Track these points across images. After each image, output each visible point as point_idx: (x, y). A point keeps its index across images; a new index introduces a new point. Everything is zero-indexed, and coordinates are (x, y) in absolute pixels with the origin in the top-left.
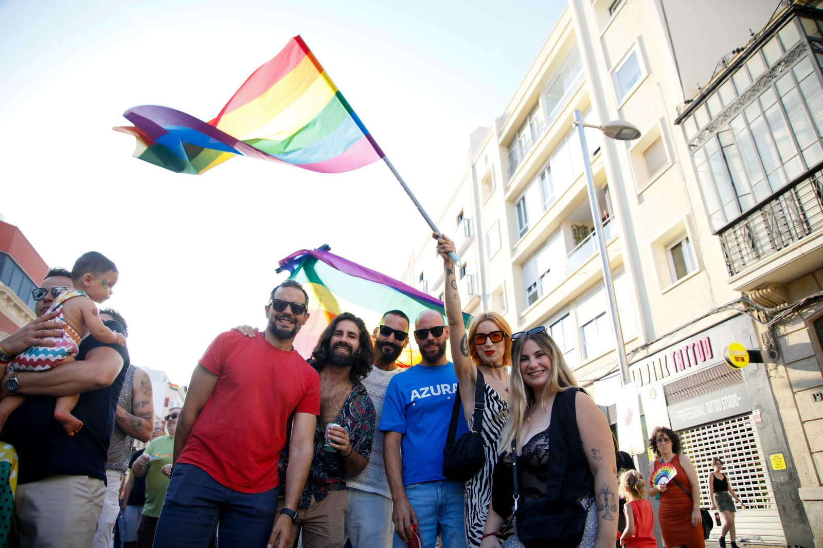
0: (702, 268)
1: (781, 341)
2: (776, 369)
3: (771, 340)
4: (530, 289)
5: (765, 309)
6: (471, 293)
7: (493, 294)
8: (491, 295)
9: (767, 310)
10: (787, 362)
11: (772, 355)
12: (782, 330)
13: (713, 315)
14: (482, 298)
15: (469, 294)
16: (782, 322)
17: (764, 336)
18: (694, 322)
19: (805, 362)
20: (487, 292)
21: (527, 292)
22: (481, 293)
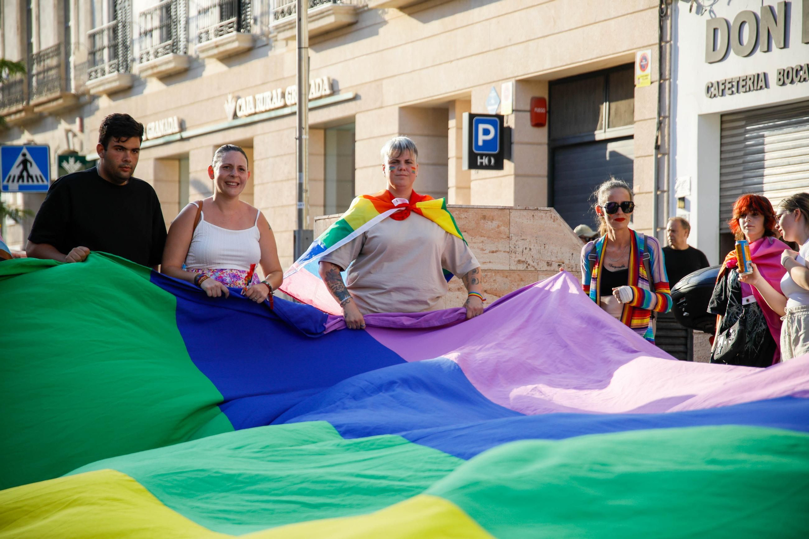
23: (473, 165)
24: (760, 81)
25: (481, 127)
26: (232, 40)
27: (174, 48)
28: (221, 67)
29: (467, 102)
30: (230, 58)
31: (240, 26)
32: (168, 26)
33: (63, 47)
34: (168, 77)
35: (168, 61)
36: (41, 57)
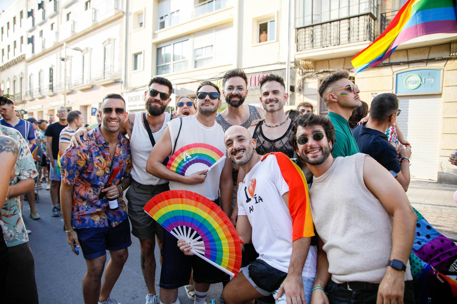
0: (278, 40)
1: (305, 85)
2: (299, 96)
3: (302, 83)
4: (162, 18)
5: (303, 69)
6: (116, 8)
7: (135, 14)
8: (132, 14)
9: (304, 71)
10: (305, 94)
11: (300, 90)
12: (307, 80)
13: (277, 65)
14: (125, 14)
15: (115, 8)
16: (308, 77)
17: (299, 81)
18: (267, 65)
19: (313, 96)
20: (130, 11)
21: (160, 19)
22: (125, 10)
23: (92, 115)
24: (136, 106)
25: (93, 109)
26: (51, 93)
27: (41, 94)
28: (49, 97)
29: (90, 105)
30: (51, 96)
31: (53, 91)
32: (40, 91)
33: (21, 93)
34: (40, 99)
35: (40, 96)
36: (17, 94)
